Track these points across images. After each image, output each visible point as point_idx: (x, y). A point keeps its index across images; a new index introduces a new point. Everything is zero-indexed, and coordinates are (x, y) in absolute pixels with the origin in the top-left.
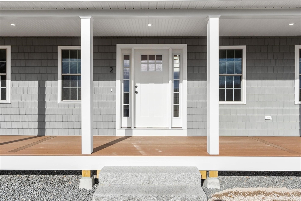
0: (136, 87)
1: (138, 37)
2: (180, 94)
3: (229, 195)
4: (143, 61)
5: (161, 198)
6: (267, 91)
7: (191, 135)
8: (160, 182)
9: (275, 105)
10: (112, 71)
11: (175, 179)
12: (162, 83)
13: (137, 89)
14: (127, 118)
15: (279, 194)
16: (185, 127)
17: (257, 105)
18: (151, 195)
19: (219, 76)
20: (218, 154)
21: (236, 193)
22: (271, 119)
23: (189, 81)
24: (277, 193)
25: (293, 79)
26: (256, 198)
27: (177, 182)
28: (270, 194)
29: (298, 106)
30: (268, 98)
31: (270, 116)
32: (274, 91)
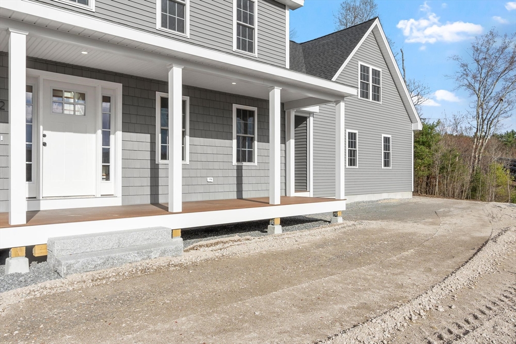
0: (44, 136)
1: (51, 61)
2: (111, 150)
3: (195, 248)
4: (55, 99)
5: (142, 254)
6: (209, 150)
7: (127, 204)
8: (131, 242)
9: (216, 166)
10: (3, 108)
11: (147, 237)
12: (86, 133)
13: (45, 140)
14: (29, 184)
15: (234, 241)
16: (119, 193)
17: (199, 165)
18: (131, 252)
19: (162, 129)
20: (181, 211)
21: (200, 246)
22: (212, 181)
23: (124, 133)
24: (232, 241)
25: (231, 139)
26: (217, 247)
27: (150, 240)
28: (227, 242)
29: (235, 168)
30: (210, 158)
31: (212, 178)
32: (215, 150)
